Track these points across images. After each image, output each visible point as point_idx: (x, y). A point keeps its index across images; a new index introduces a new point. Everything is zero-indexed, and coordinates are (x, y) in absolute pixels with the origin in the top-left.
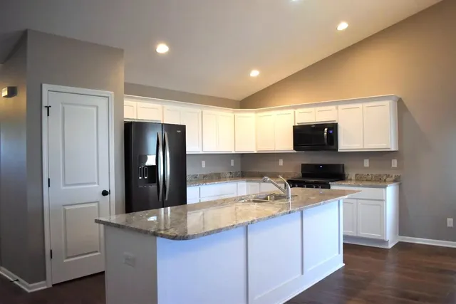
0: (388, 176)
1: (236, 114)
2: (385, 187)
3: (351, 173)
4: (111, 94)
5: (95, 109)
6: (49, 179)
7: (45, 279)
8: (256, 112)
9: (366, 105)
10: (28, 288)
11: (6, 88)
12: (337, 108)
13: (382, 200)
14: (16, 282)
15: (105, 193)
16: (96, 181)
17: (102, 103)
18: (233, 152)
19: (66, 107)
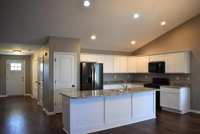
0: (186, 84)
1: (128, 58)
2: (180, 88)
3: (172, 82)
4: (76, 54)
5: (70, 59)
6: (55, 81)
7: (53, 111)
8: (136, 57)
9: (176, 54)
10: (49, 114)
12: (165, 56)
13: (179, 94)
14: (46, 112)
15: (73, 86)
16: (70, 82)
17: (73, 57)
18: (127, 73)
19: (61, 59)
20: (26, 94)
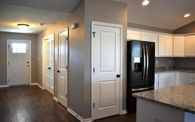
1: (174, 37)
5: (114, 34)
6: (94, 68)
7: (91, 117)
8: (185, 36)
11: (74, 24)
14: (76, 117)
15: (118, 76)
16: (114, 70)
18: (172, 57)
19: (102, 33)
20: (32, 83)
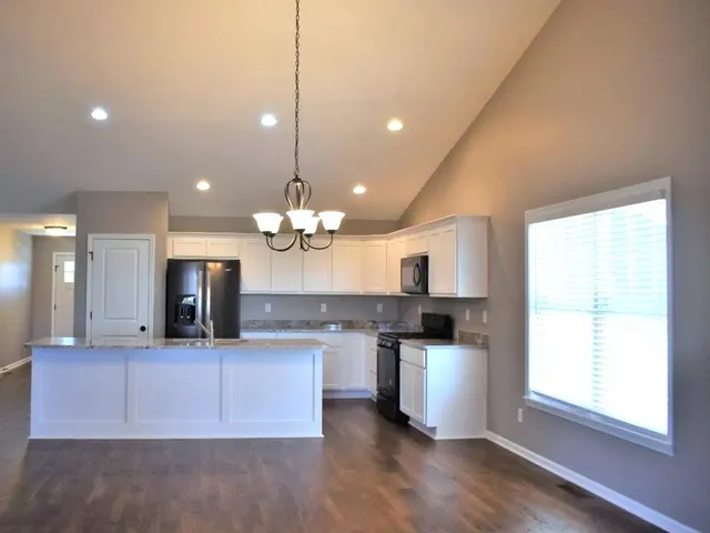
2: (425, 349)
4: (153, 237)
13: (423, 368)
15: (143, 329)
16: (135, 317)
17: (143, 246)
19: (110, 252)
